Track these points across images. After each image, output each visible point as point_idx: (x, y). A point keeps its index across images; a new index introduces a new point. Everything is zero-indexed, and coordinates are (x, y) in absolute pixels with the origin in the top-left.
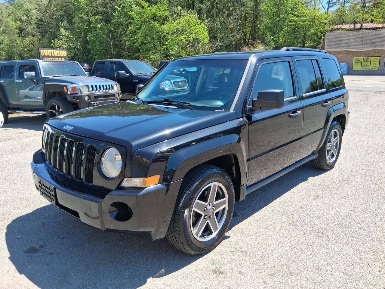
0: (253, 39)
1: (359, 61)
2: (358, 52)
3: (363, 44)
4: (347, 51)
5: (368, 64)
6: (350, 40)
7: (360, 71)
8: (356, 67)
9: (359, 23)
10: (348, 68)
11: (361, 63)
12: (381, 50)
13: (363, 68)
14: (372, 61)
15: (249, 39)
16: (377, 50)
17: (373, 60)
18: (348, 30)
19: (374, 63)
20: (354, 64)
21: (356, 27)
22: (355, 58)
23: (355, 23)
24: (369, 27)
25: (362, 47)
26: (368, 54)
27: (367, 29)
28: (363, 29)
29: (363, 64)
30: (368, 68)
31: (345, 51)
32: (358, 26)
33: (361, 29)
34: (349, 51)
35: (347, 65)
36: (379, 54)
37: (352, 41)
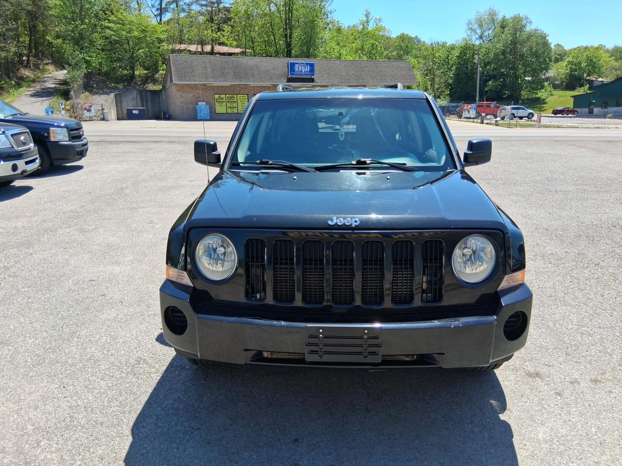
0: (36, 56)
1: (223, 100)
2: (220, 87)
3: (224, 76)
4: (205, 85)
5: (235, 105)
6: (205, 68)
7: (227, 115)
8: (220, 109)
9: (209, 44)
10: (210, 110)
11: (224, 103)
12: (247, 85)
13: (229, 111)
14: (239, 101)
15: (28, 57)
16: (243, 85)
17: (240, 99)
18: (195, 53)
19: (242, 104)
20: (217, 104)
21: (205, 50)
22: (217, 96)
23: (202, 43)
24: (222, 52)
25: (225, 81)
26: (232, 91)
27: (220, 54)
28: (216, 53)
29: (229, 105)
30: (235, 111)
31: (202, 85)
32: (208, 48)
33: (212, 53)
34: (207, 85)
35: (208, 106)
36: (246, 91)
37: (209, 70)
